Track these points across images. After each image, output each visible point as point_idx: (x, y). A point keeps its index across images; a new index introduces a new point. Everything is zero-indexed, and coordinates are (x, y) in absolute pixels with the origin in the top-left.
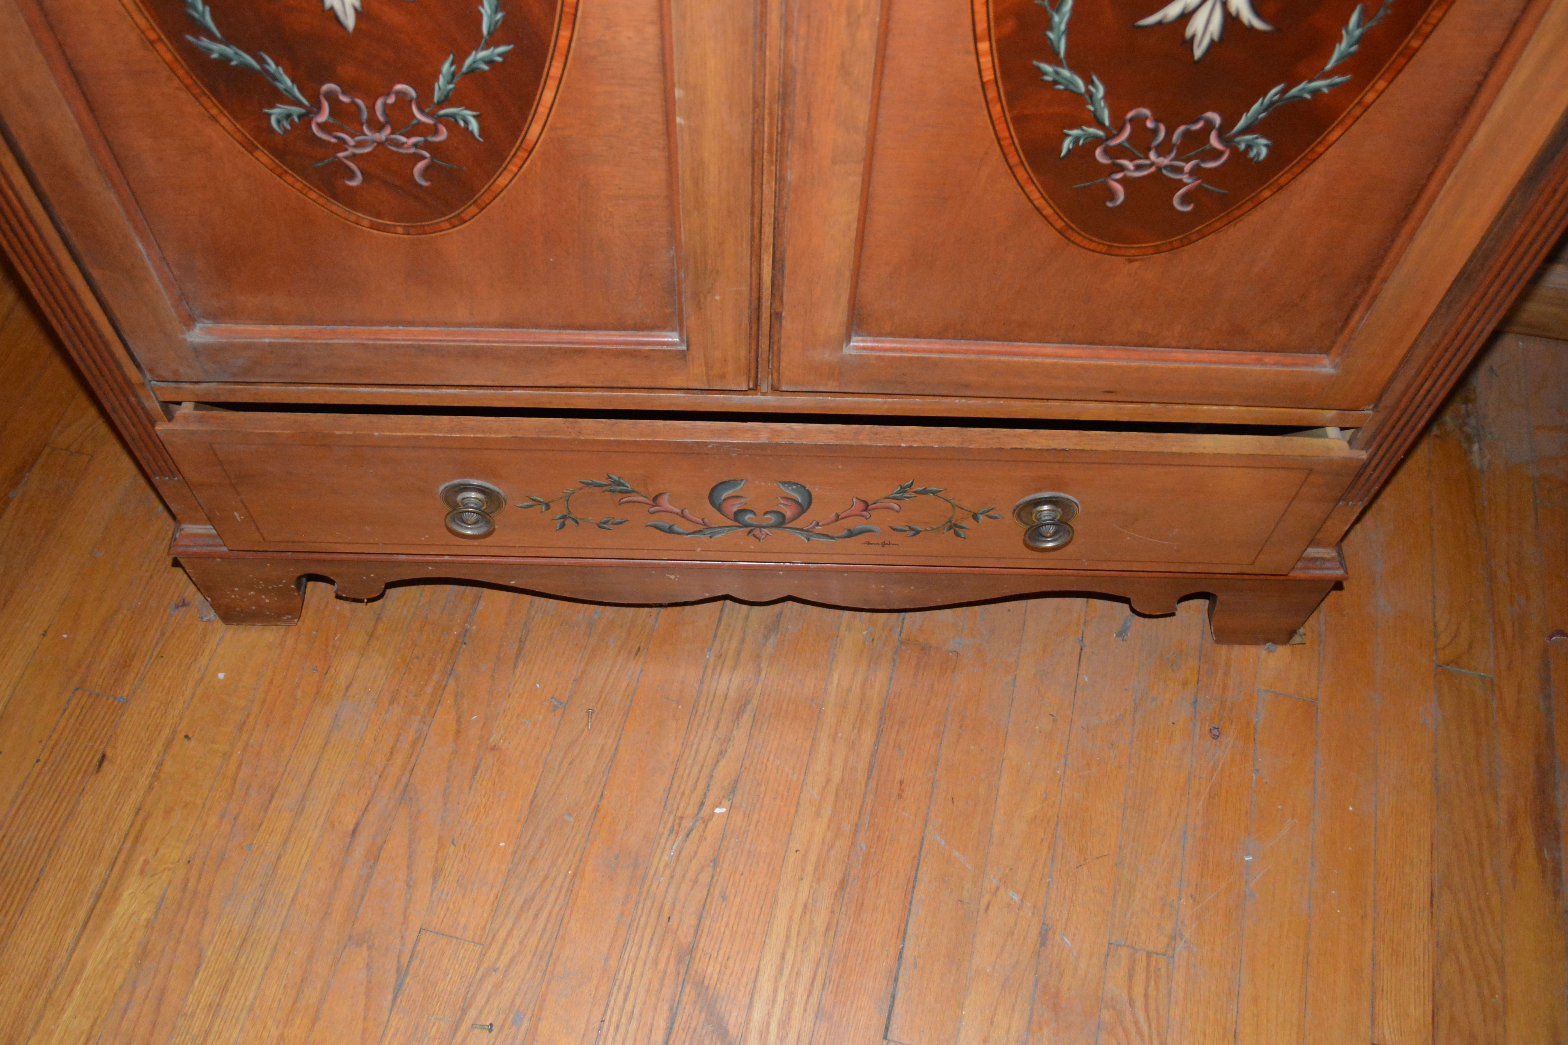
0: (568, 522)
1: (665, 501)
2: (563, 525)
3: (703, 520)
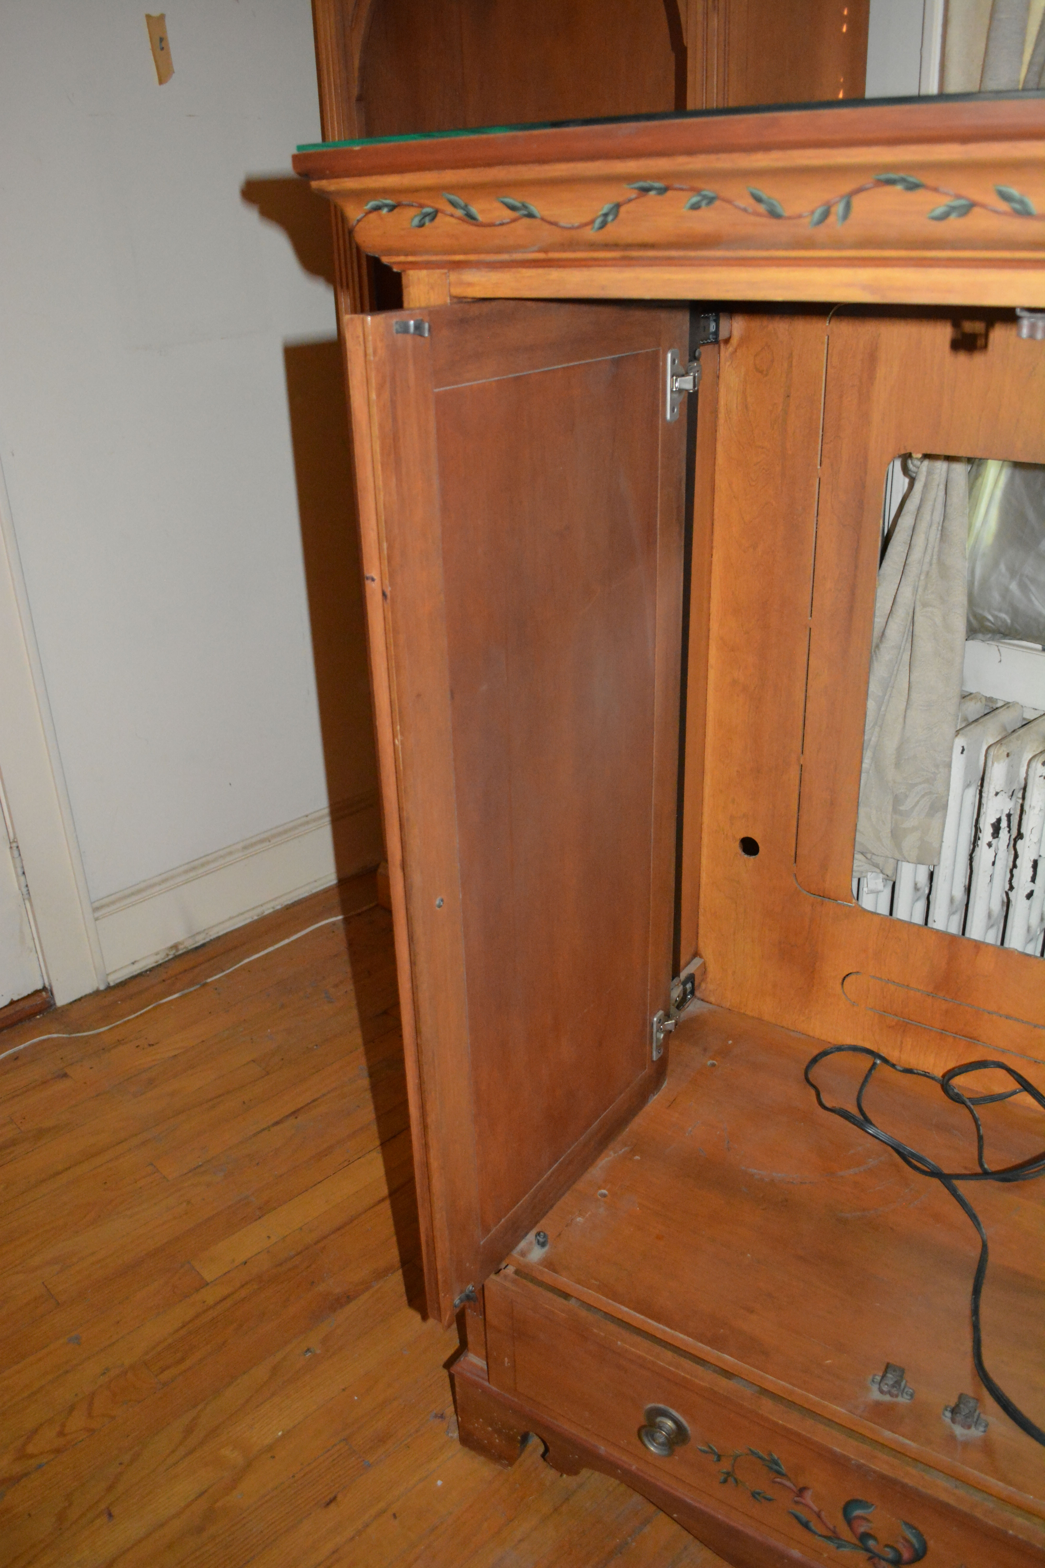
0: (731, 1480)
1: (808, 1496)
2: (725, 1481)
3: (835, 1527)
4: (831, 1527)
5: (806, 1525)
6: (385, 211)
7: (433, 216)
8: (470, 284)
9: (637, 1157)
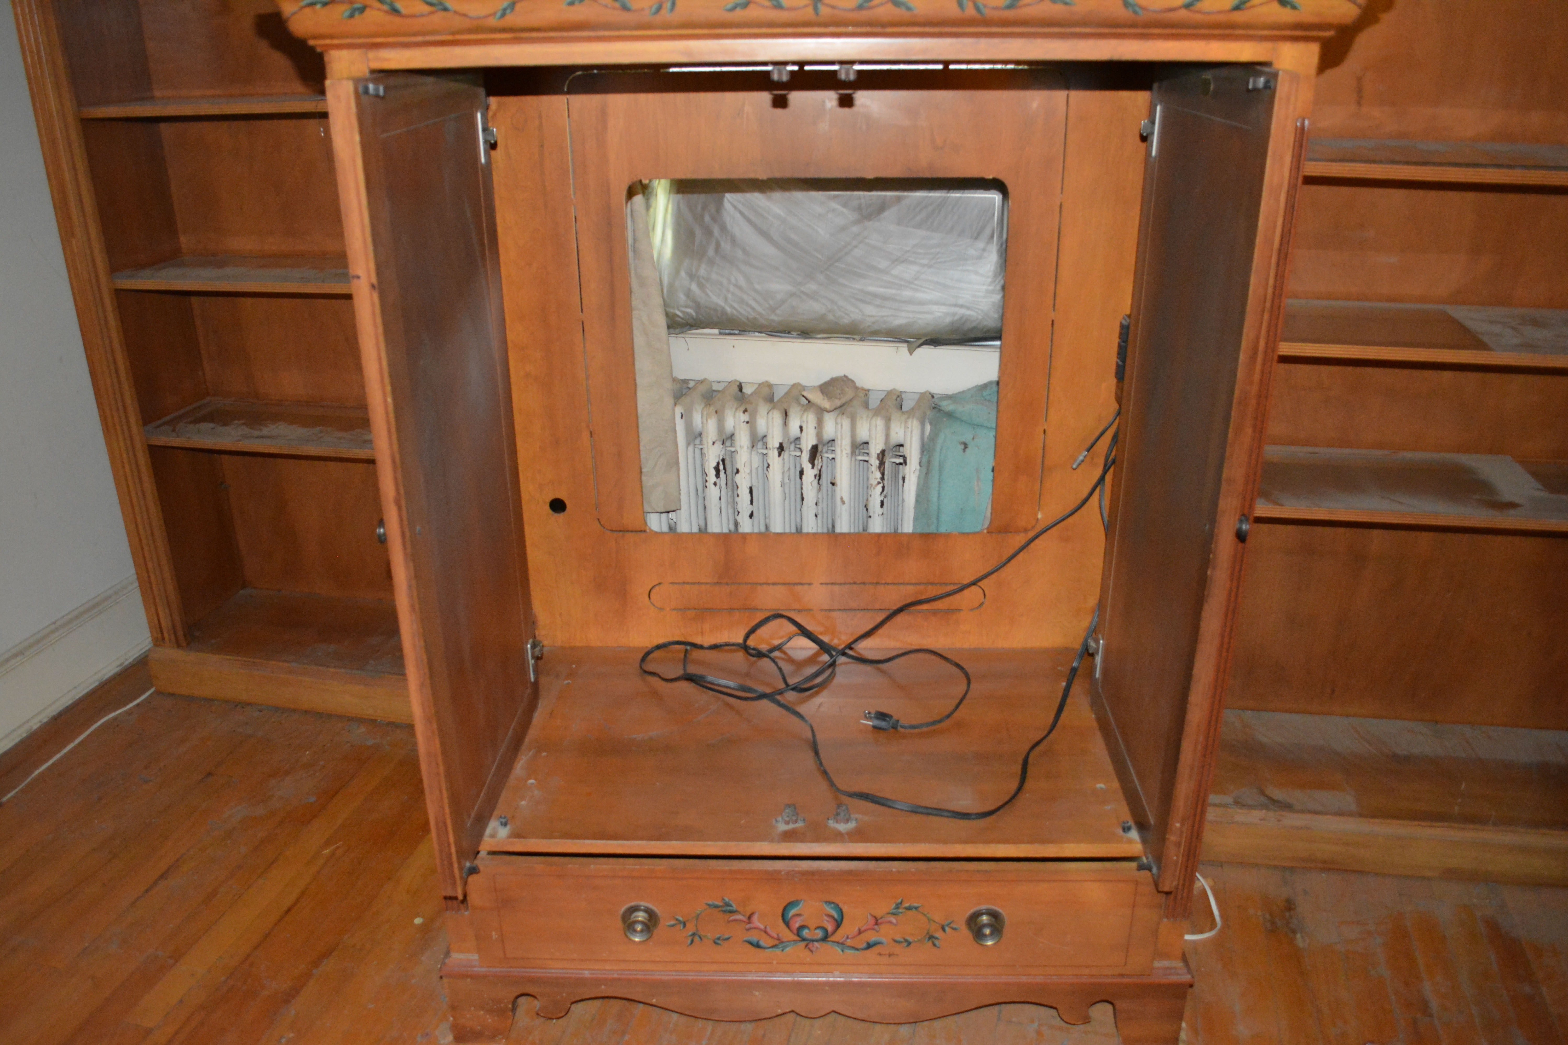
0: (697, 939)
1: (755, 919)
2: (692, 941)
3: (778, 935)
4: (775, 935)
5: (758, 946)
6: (318, 7)
7: (362, 10)
8: (386, 60)
9: (544, 754)
